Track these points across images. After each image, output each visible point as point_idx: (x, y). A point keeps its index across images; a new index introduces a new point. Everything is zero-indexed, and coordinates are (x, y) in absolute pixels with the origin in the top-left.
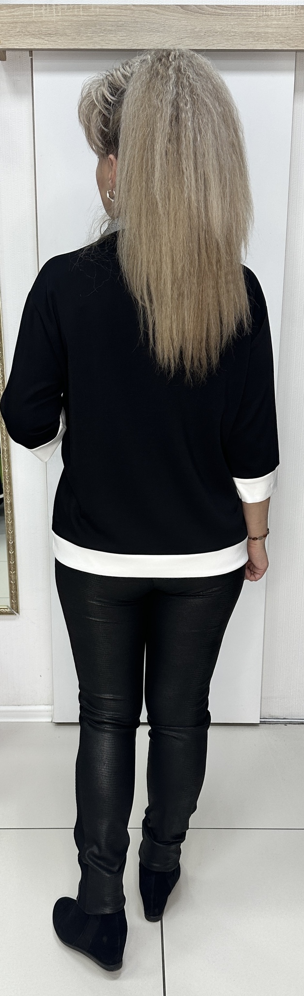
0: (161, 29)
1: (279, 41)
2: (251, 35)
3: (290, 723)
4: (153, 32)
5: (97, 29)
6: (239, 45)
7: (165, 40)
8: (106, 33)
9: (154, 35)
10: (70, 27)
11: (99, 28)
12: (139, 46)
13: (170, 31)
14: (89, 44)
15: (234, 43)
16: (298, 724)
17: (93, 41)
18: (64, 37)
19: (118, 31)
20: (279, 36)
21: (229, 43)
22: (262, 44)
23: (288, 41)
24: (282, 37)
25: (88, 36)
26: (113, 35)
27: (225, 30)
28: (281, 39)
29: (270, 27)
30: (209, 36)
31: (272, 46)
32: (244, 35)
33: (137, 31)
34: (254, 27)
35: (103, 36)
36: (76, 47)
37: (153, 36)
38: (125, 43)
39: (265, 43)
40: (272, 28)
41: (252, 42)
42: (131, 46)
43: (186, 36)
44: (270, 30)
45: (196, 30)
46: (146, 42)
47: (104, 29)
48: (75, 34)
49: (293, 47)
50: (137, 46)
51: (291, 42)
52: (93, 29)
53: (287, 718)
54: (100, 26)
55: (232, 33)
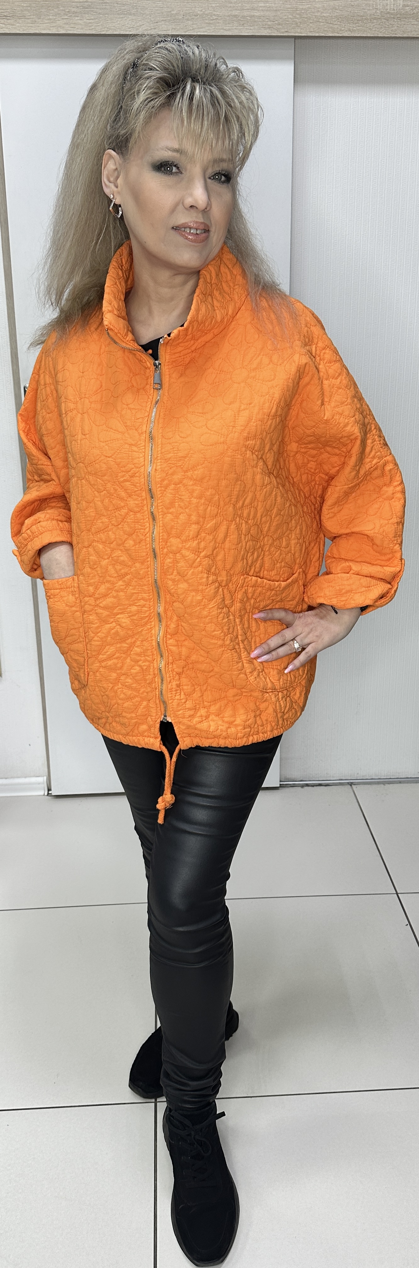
0: (133, 11)
1: (267, 26)
2: (235, 19)
3: (307, 785)
4: (124, 14)
5: (59, 10)
6: (222, 30)
7: (138, 25)
8: (71, 16)
9: (126, 18)
10: (29, 8)
11: (62, 10)
12: (108, 31)
13: (143, 14)
14: (52, 28)
15: (217, 28)
16: (316, 786)
17: (56, 24)
18: (23, 20)
19: (85, 13)
20: (266, 20)
21: (210, 28)
22: (249, 29)
23: (277, 26)
24: (270, 21)
25: (50, 19)
26: (79, 18)
27: (206, 12)
28: (269, 23)
29: (256, 10)
30: (188, 20)
31: (260, 32)
32: (228, 18)
33: (106, 14)
34: (239, 10)
35: (67, 19)
36: (37, 32)
37: (124, 19)
38: (93, 27)
39: (252, 28)
40: (258, 10)
41: (237, 26)
42: (99, 31)
43: (162, 19)
44: (257, 14)
45: (172, 12)
46: (117, 26)
47: (67, 10)
48: (34, 16)
49: (283, 33)
50: (107, 31)
51: (281, 27)
52: (56, 10)
53: (304, 780)
54: (64, 7)
55: (213, 16)
